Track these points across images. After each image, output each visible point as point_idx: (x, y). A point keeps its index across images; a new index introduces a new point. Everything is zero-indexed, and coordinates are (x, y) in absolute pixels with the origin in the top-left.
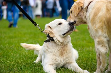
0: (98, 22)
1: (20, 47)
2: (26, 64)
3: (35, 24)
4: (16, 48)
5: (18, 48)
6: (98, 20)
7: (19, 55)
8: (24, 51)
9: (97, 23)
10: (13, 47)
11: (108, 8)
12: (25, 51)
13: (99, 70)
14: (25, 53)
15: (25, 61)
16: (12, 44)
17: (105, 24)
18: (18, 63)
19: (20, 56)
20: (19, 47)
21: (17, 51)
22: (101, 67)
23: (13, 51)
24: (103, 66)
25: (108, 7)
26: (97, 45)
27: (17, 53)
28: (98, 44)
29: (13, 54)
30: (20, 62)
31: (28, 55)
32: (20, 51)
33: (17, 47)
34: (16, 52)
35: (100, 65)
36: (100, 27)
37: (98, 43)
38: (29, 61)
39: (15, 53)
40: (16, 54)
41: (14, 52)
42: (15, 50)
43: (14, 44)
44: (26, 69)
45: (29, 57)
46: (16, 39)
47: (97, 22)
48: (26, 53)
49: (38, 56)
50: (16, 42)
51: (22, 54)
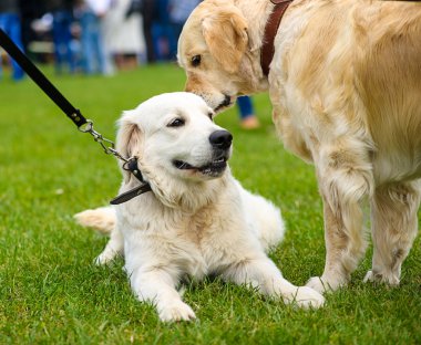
0: (330, 82)
1: (37, 202)
2: (61, 270)
3: (78, 119)
4: (22, 205)
5: (28, 205)
6: (330, 75)
7: (31, 232)
8: (55, 218)
9: (326, 88)
10: (8, 203)
11: (361, 23)
12: (60, 219)
13: (338, 266)
14: (60, 225)
15: (56, 259)
16: (5, 190)
17: (356, 88)
18: (26, 267)
19: (36, 237)
20: (32, 201)
21: (22, 217)
22: (345, 254)
23: (8, 219)
24: (354, 253)
25: (361, 19)
26: (327, 170)
27: (23, 227)
28: (330, 165)
29: (8, 232)
30: (34, 261)
31: (72, 234)
32: (37, 220)
33: (27, 199)
34: (19, 220)
35: (342, 247)
36: (342, 103)
37: (333, 161)
38: (73, 259)
39: (16, 225)
40: (18, 229)
41: (12, 223)
42: (14, 215)
43: (11, 189)
44: (60, 290)
45: (73, 240)
46: (22, 166)
47: (326, 83)
48: (65, 223)
49: (112, 235)
50: (22, 178)
51: (47, 229)
